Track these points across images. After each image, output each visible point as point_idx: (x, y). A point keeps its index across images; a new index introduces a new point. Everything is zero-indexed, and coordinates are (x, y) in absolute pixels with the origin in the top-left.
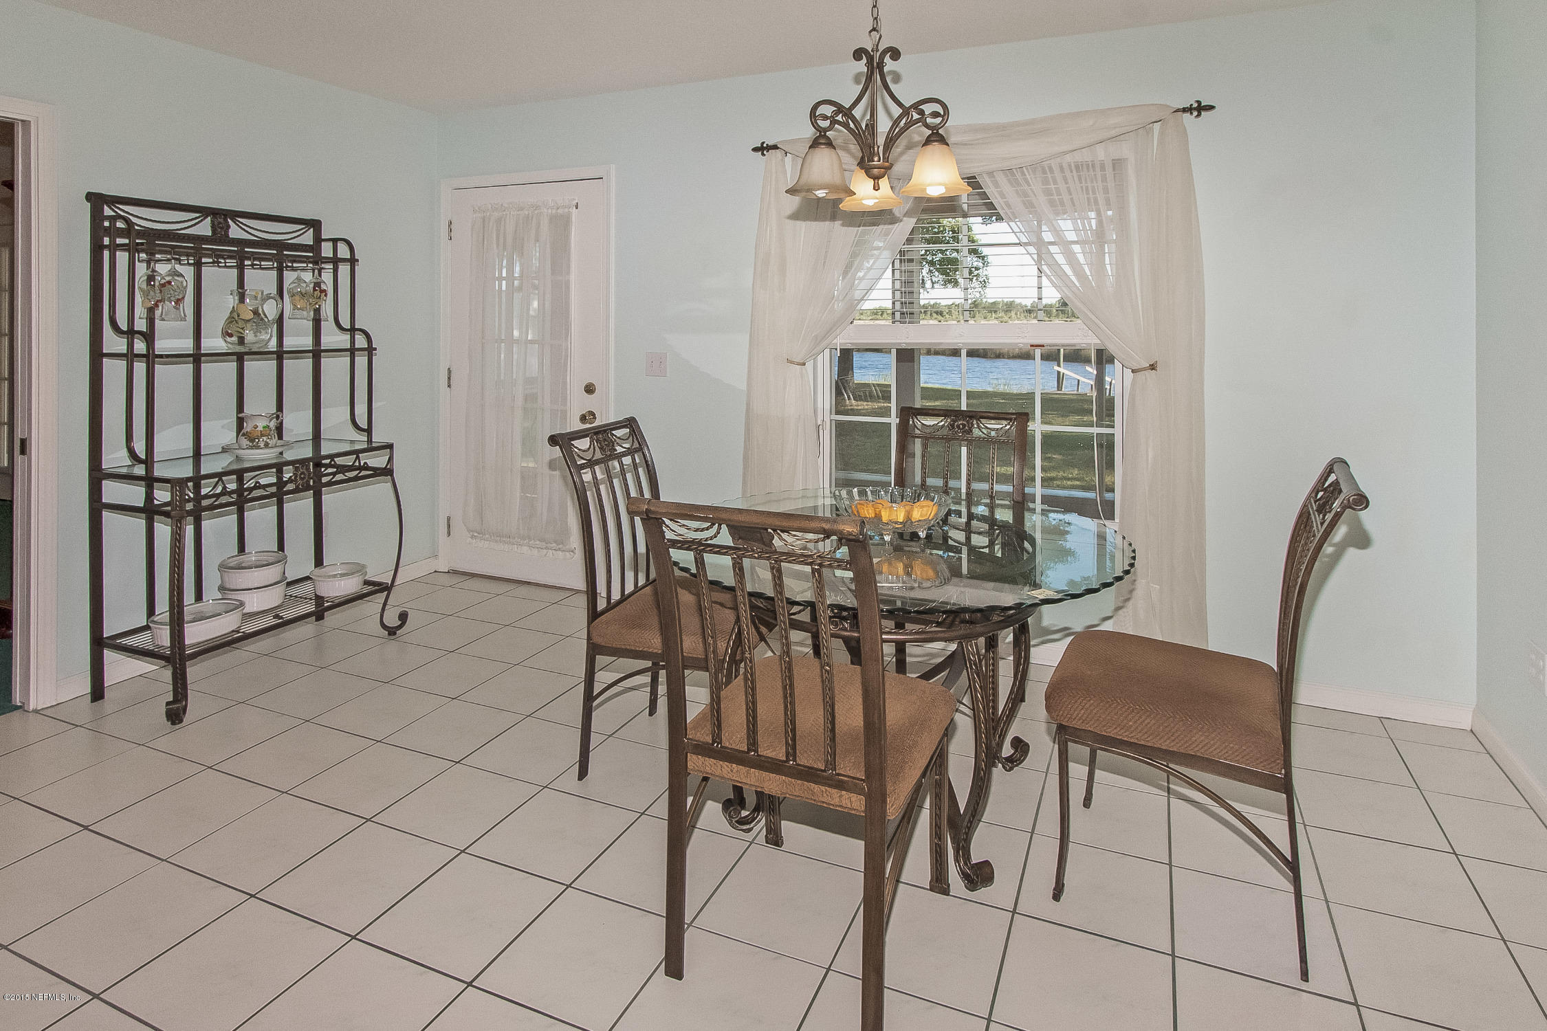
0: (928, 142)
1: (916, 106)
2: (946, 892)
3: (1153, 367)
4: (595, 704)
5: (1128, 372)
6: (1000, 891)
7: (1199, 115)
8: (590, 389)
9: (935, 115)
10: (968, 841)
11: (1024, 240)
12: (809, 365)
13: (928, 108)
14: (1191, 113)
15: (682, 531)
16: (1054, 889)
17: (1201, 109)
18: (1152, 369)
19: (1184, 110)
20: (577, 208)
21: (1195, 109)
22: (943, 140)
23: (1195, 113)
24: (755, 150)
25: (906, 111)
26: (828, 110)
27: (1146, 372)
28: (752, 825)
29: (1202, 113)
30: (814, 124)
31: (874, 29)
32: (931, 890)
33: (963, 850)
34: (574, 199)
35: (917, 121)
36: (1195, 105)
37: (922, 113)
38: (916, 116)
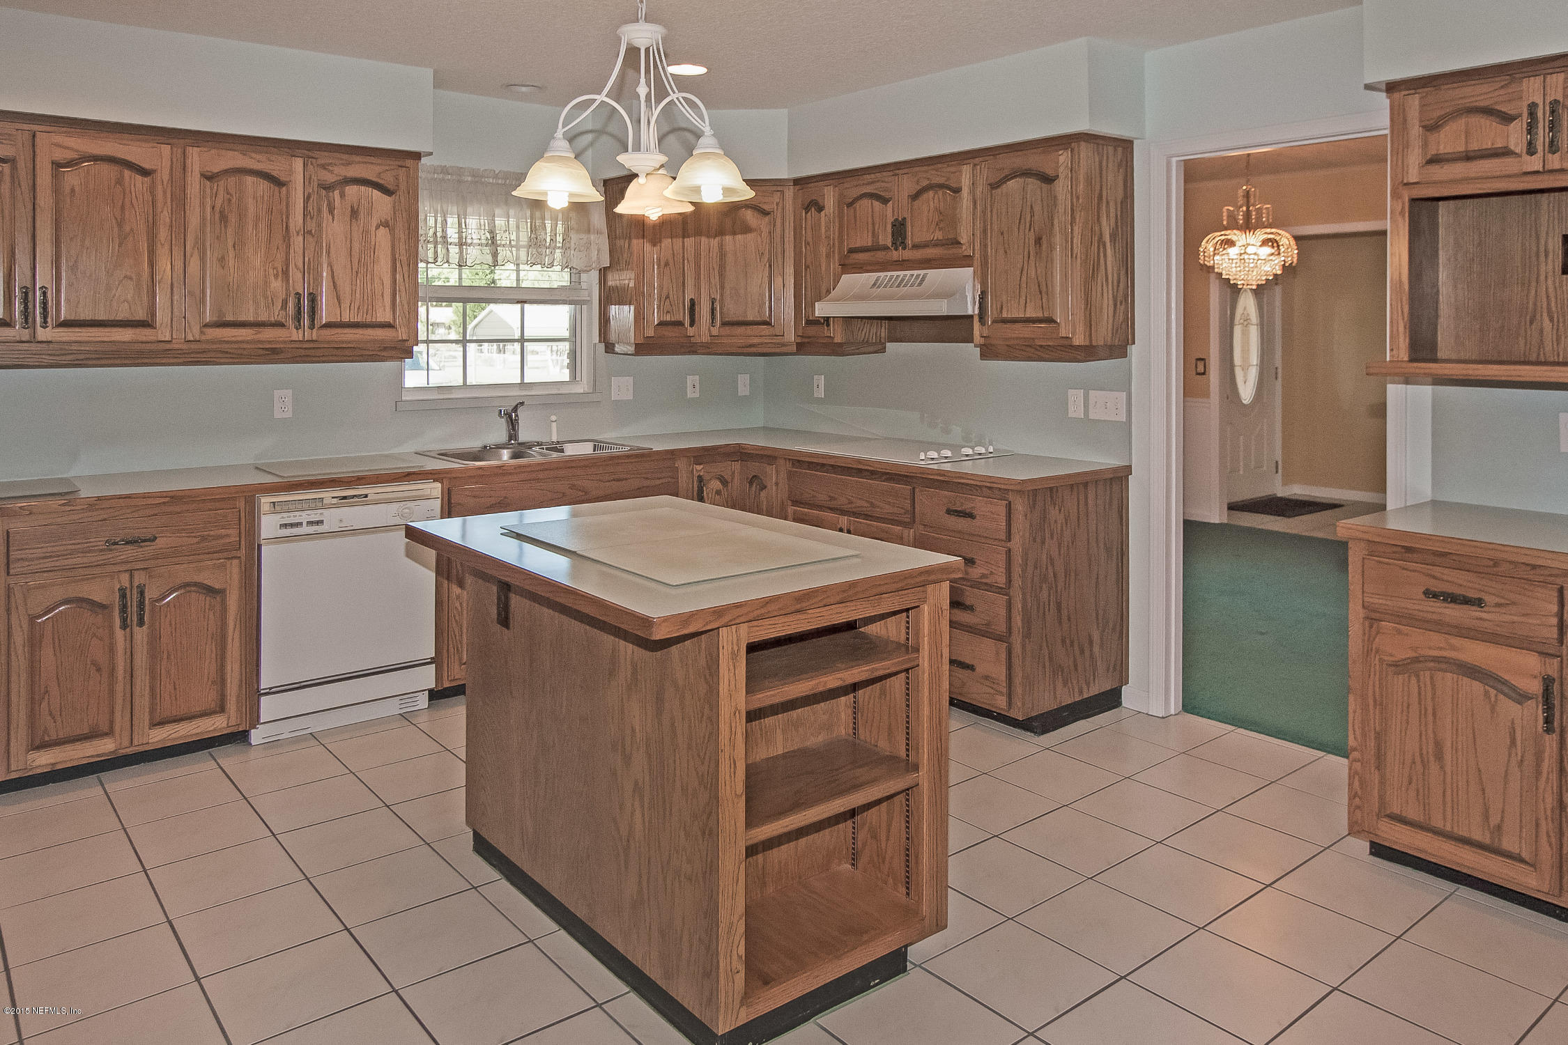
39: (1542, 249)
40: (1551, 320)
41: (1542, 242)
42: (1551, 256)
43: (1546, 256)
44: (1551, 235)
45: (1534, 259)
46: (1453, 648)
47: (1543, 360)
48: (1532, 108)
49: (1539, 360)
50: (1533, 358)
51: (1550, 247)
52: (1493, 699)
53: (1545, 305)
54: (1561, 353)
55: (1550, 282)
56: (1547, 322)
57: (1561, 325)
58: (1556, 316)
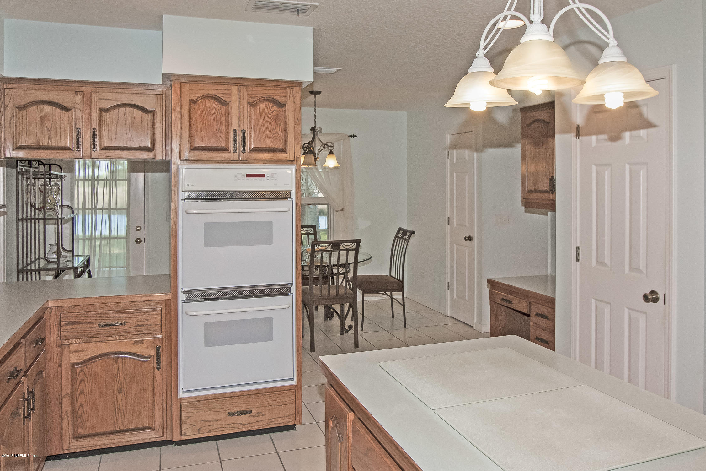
0: (329, 153)
3: (342, 210)
5: (335, 211)
7: (353, 138)
8: (138, 229)
9: (331, 147)
17: (354, 136)
19: (349, 136)
22: (333, 153)
23: (353, 137)
25: (324, 145)
27: (340, 211)
36: (353, 135)
37: (328, 146)
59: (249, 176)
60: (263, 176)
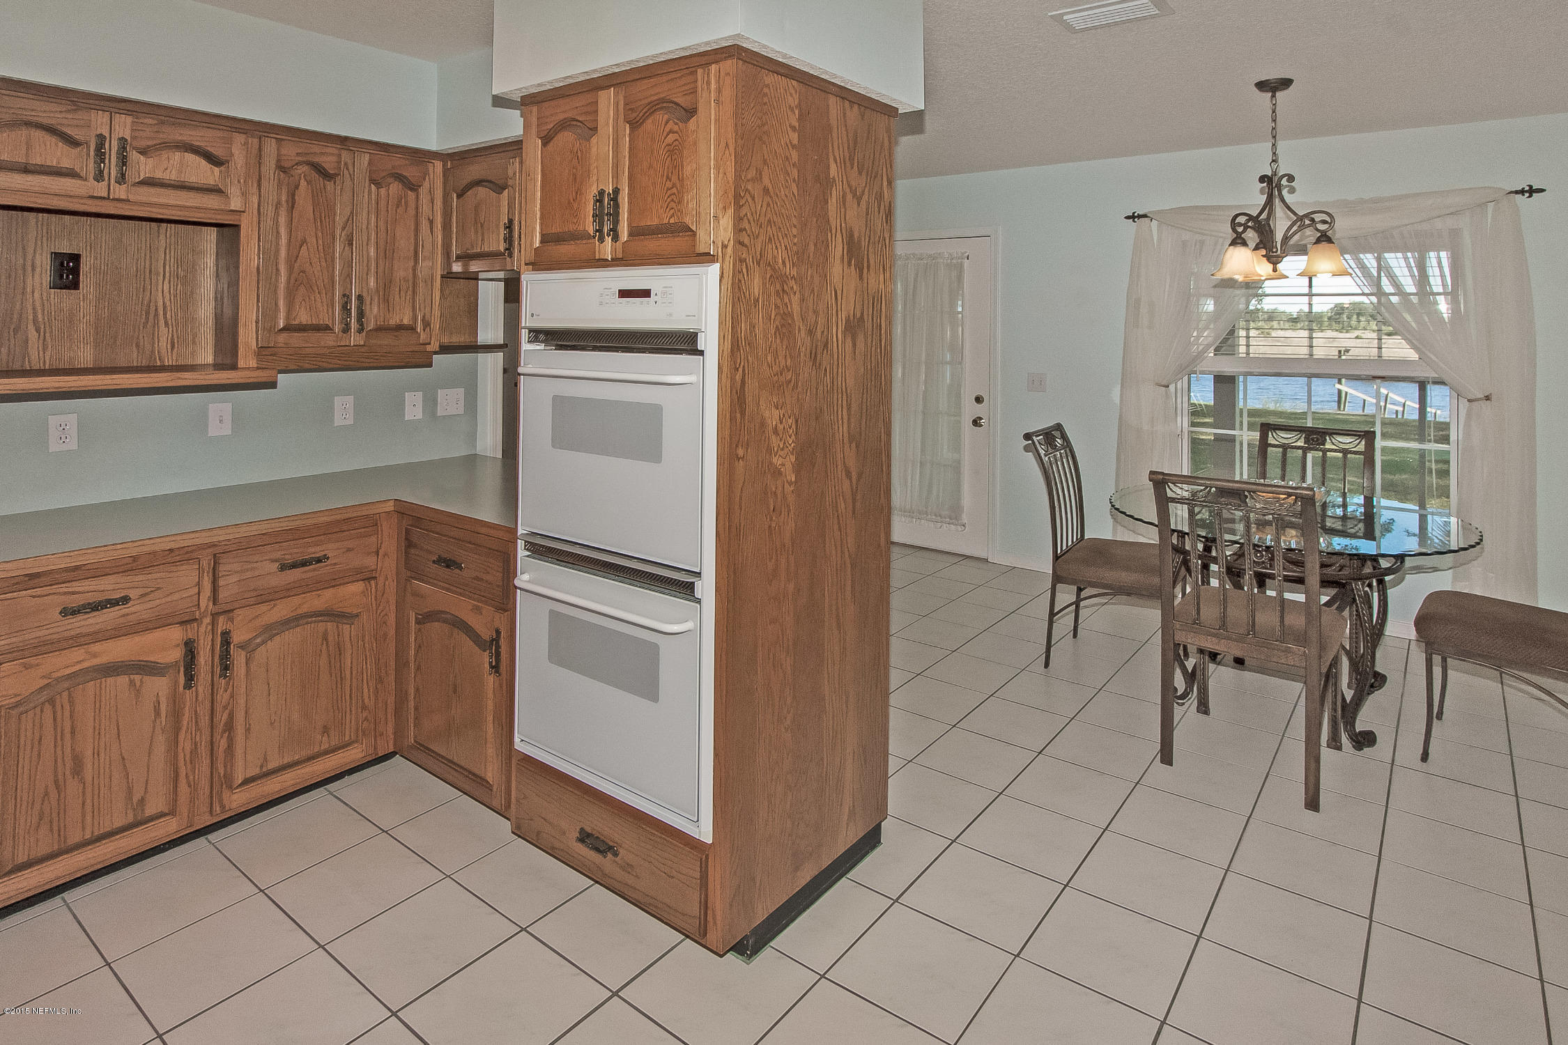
0: (1318, 241)
1: (1306, 216)
2: (1339, 748)
3: (1488, 398)
4: (1055, 618)
5: (1463, 401)
6: (1382, 749)
7: (1530, 196)
8: (979, 400)
9: (1324, 222)
10: (1354, 719)
11: (1367, 291)
12: (1172, 387)
13: (1318, 217)
14: (1523, 195)
15: (1179, 491)
16: (1422, 754)
17: (1531, 191)
18: (1487, 400)
19: (1517, 192)
20: (968, 259)
21: (1527, 191)
22: (1329, 240)
24: (1128, 218)
25: (1301, 218)
26: (1242, 219)
27: (1481, 402)
28: (1185, 701)
29: (1534, 194)
30: (1234, 230)
31: (1273, 161)
32: (1328, 747)
33: (1350, 723)
34: (966, 252)
35: (1309, 226)
36: (1527, 189)
37: (1313, 220)
38: (1307, 222)
39: (29, 263)
40: (38, 330)
41: (30, 257)
42: (38, 270)
43: (33, 270)
44: (39, 252)
45: (20, 272)
46: (95, 656)
47: (28, 368)
48: (101, 138)
49: (24, 368)
50: (17, 366)
51: (38, 263)
52: (138, 685)
53: (31, 317)
54: (48, 362)
55: (37, 295)
56: (32, 334)
57: (47, 335)
58: (42, 327)
59: (624, 294)
60: (646, 293)
